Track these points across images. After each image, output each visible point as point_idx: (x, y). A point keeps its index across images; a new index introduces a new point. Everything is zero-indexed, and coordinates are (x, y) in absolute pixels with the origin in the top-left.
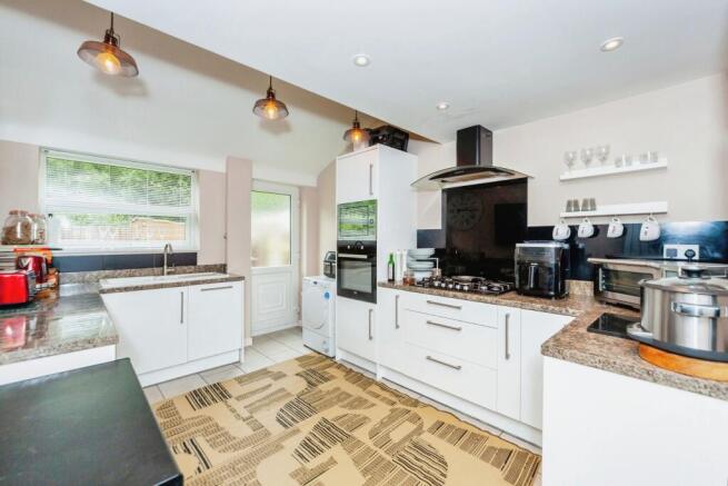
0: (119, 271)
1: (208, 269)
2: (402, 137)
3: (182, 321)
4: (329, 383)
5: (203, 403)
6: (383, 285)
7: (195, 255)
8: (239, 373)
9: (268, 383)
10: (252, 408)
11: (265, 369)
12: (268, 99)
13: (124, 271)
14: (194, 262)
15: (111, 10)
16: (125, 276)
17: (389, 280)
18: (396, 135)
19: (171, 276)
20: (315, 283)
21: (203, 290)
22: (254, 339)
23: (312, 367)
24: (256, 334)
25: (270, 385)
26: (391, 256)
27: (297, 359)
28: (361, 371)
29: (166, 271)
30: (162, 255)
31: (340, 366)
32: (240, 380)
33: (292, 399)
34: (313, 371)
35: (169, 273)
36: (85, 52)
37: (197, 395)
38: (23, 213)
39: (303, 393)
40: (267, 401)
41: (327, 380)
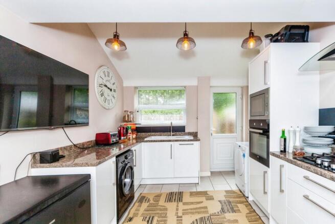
0: (157, 133)
1: (190, 134)
2: (302, 31)
3: (171, 158)
4: (234, 214)
5: (170, 200)
6: (274, 155)
7: (184, 127)
8: (194, 190)
9: (201, 201)
10: (185, 212)
11: (206, 192)
12: (184, 38)
13: (158, 133)
14: (184, 130)
15: (115, 22)
16: (158, 135)
17: (281, 151)
18: (294, 31)
19: (174, 137)
20: (240, 146)
21: (180, 144)
22: (212, 173)
23: (231, 200)
24: (212, 170)
25: (202, 202)
26: (283, 132)
27: (226, 191)
28: (261, 214)
29: (172, 134)
30: (170, 127)
31: (248, 205)
32: (192, 194)
33: (206, 215)
34: (229, 202)
35: (173, 135)
36: (108, 43)
37: (171, 195)
38: (127, 111)
39: (214, 215)
40: (194, 211)
41: (234, 211)
